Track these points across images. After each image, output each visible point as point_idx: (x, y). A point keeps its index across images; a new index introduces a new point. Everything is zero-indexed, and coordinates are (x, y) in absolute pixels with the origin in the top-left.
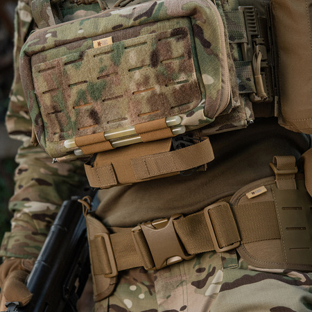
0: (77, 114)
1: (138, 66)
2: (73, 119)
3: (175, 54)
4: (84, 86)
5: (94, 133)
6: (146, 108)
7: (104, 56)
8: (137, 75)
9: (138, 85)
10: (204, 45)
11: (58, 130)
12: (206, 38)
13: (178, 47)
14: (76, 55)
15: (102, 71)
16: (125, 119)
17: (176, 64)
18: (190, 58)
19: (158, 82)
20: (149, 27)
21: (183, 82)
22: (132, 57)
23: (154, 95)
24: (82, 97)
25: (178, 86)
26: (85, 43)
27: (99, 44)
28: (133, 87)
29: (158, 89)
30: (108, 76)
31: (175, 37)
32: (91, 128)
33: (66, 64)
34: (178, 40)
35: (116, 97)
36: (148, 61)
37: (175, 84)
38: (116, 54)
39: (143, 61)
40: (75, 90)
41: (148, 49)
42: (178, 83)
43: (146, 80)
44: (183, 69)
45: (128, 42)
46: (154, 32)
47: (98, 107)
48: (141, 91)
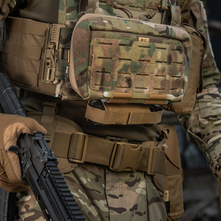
1: (161, 61)
2: (115, 79)
3: (179, 61)
4: (129, 62)
5: (126, 92)
6: (159, 86)
7: (145, 49)
8: (160, 66)
9: (159, 72)
12: (188, 56)
13: (180, 57)
14: (128, 42)
15: (143, 56)
21: (179, 77)
22: (159, 55)
24: (125, 69)
27: (142, 40)
29: (168, 77)
31: (179, 51)
32: (125, 89)
33: (120, 45)
35: (145, 75)
37: (175, 77)
39: (164, 59)
40: (123, 63)
43: (163, 70)
45: (158, 45)
46: (169, 44)
47: (133, 77)
48: (159, 76)
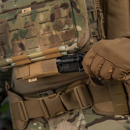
0: (13, 45)
1: (44, 21)
2: (11, 48)
3: (63, 16)
4: (17, 32)
5: (22, 54)
6: (48, 42)
7: (27, 17)
8: (44, 26)
9: (45, 31)
10: (77, 12)
11: (3, 54)
12: (78, 8)
13: (64, 12)
14: (13, 16)
15: (26, 24)
16: (38, 47)
17: (63, 20)
18: (70, 17)
19: (55, 29)
20: (49, 3)
21: (67, 29)
22: (41, 17)
23: (52, 36)
24: (16, 37)
25: (64, 31)
26: (18, 11)
27: (25, 11)
28: (42, 32)
29: (54, 33)
30: (29, 26)
31: (63, 7)
32: (20, 52)
33: (8, 21)
34: (64, 9)
35: (33, 37)
36: (49, 19)
37: (62, 30)
38: (33, 16)
39: (47, 19)
40: (12, 33)
41: (49, 13)
42: (64, 30)
43: (48, 28)
44: (67, 23)
45: (39, 10)
46: (52, 5)
47: (24, 42)
48: (46, 34)
